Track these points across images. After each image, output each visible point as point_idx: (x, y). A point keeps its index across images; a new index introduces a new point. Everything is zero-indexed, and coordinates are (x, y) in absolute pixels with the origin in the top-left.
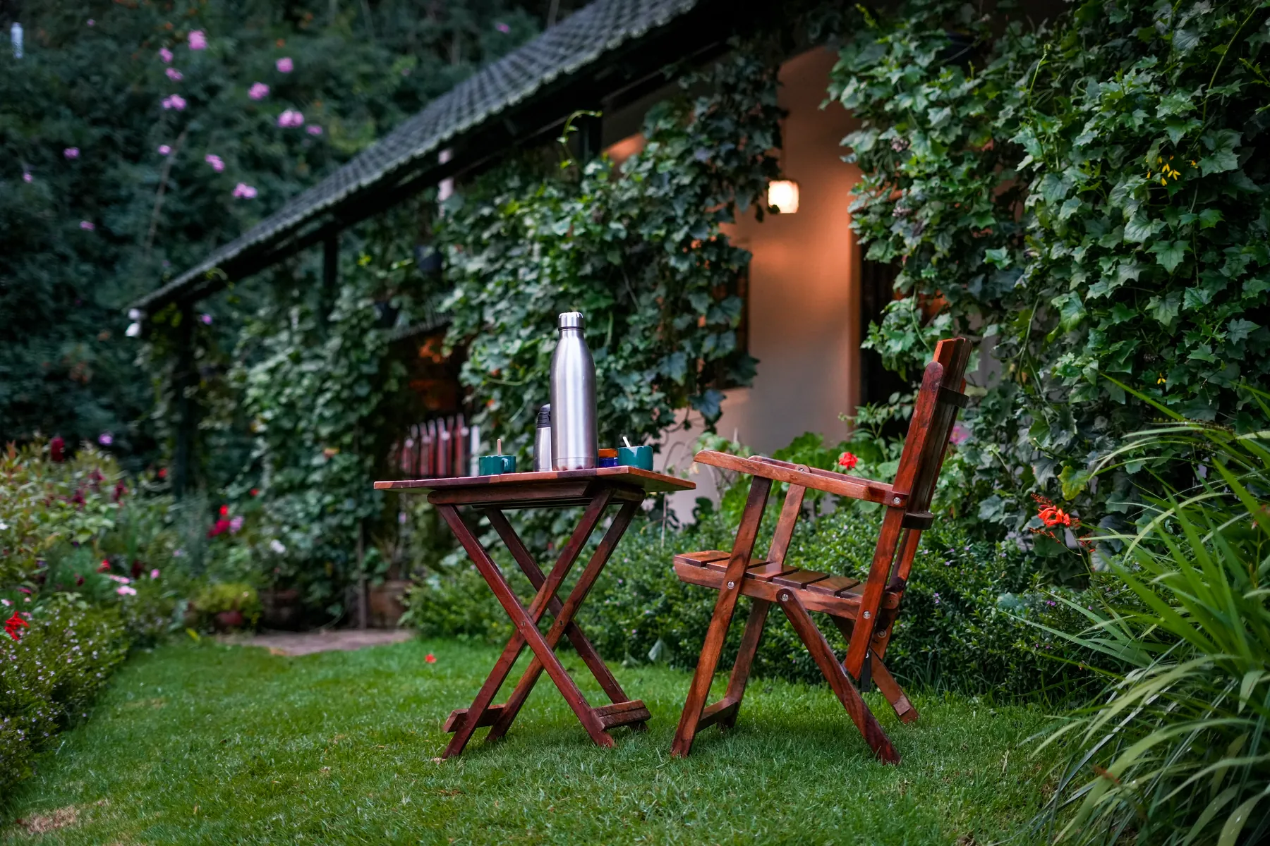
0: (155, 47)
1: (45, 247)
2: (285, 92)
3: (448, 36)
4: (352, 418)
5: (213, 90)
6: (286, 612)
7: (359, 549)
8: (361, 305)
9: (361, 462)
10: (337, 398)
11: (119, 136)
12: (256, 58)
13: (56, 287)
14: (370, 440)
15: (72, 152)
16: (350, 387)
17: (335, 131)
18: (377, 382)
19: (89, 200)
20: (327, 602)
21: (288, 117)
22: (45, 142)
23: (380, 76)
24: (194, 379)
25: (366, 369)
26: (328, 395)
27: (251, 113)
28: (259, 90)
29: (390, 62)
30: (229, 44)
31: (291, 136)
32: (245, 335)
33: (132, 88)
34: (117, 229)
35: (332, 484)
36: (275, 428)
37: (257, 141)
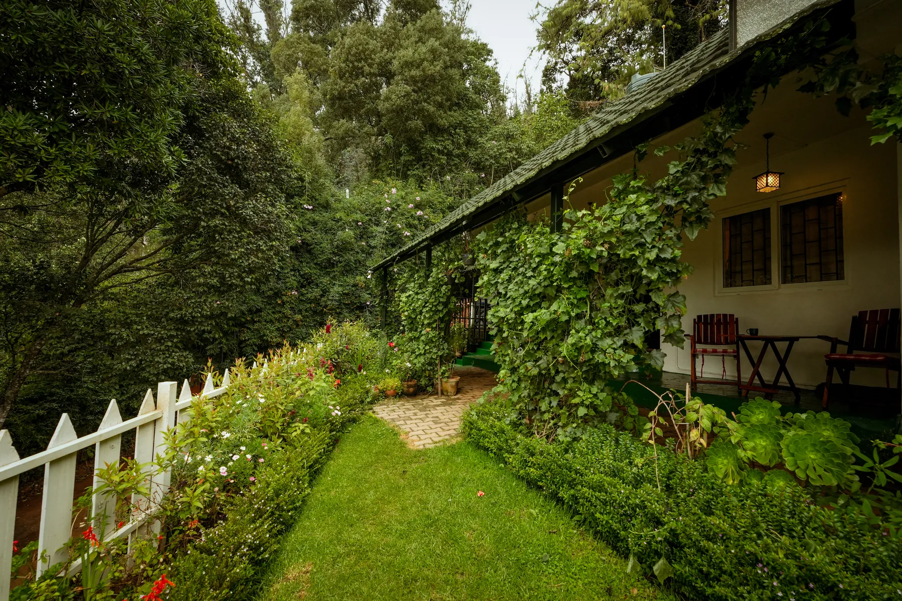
0: (383, 194)
1: (352, 250)
2: (418, 206)
3: (462, 191)
4: (436, 317)
5: (398, 206)
6: (411, 390)
7: (438, 367)
8: (440, 276)
9: (439, 334)
10: (431, 310)
11: (373, 219)
12: (411, 197)
13: (355, 261)
14: (442, 326)
15: (360, 223)
16: (436, 306)
17: (431, 217)
18: (446, 305)
19: (365, 236)
20: (427, 386)
21: (419, 213)
22: (353, 221)
23: (444, 202)
24: (387, 293)
25: (441, 300)
26: (427, 309)
27: (409, 212)
28: (411, 206)
29: (447, 198)
30: (403, 193)
31: (420, 219)
32: (399, 283)
33: (377, 206)
34: (372, 244)
35: (429, 342)
36: (409, 317)
37: (411, 220)
